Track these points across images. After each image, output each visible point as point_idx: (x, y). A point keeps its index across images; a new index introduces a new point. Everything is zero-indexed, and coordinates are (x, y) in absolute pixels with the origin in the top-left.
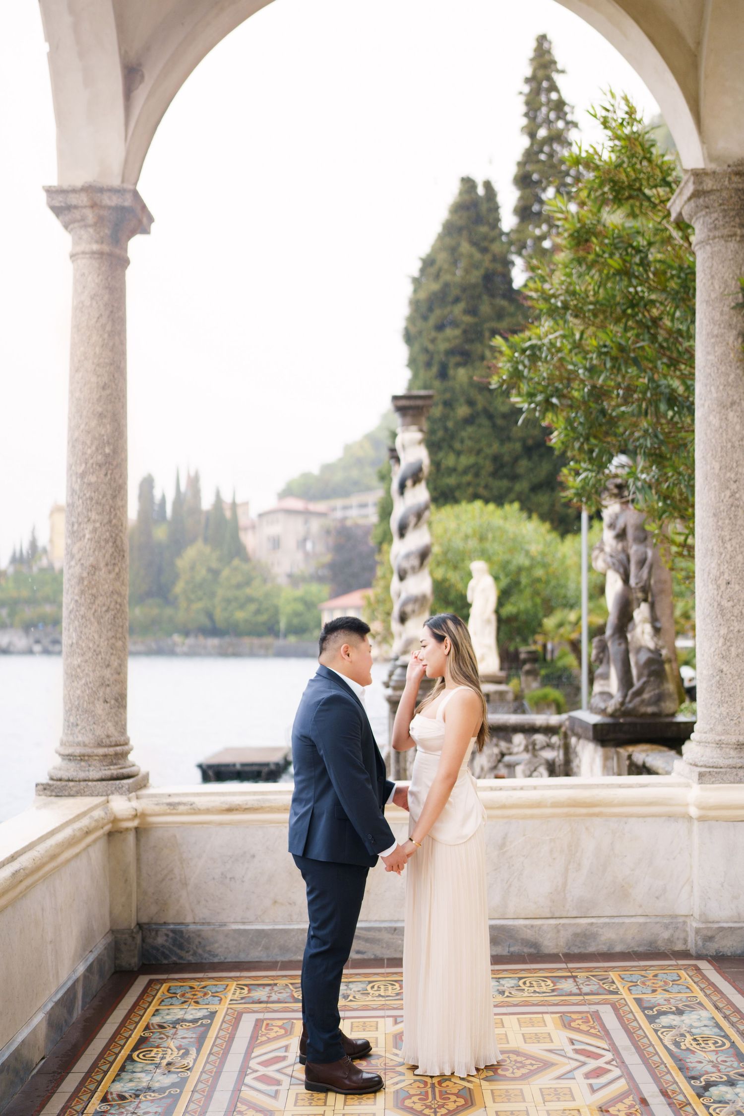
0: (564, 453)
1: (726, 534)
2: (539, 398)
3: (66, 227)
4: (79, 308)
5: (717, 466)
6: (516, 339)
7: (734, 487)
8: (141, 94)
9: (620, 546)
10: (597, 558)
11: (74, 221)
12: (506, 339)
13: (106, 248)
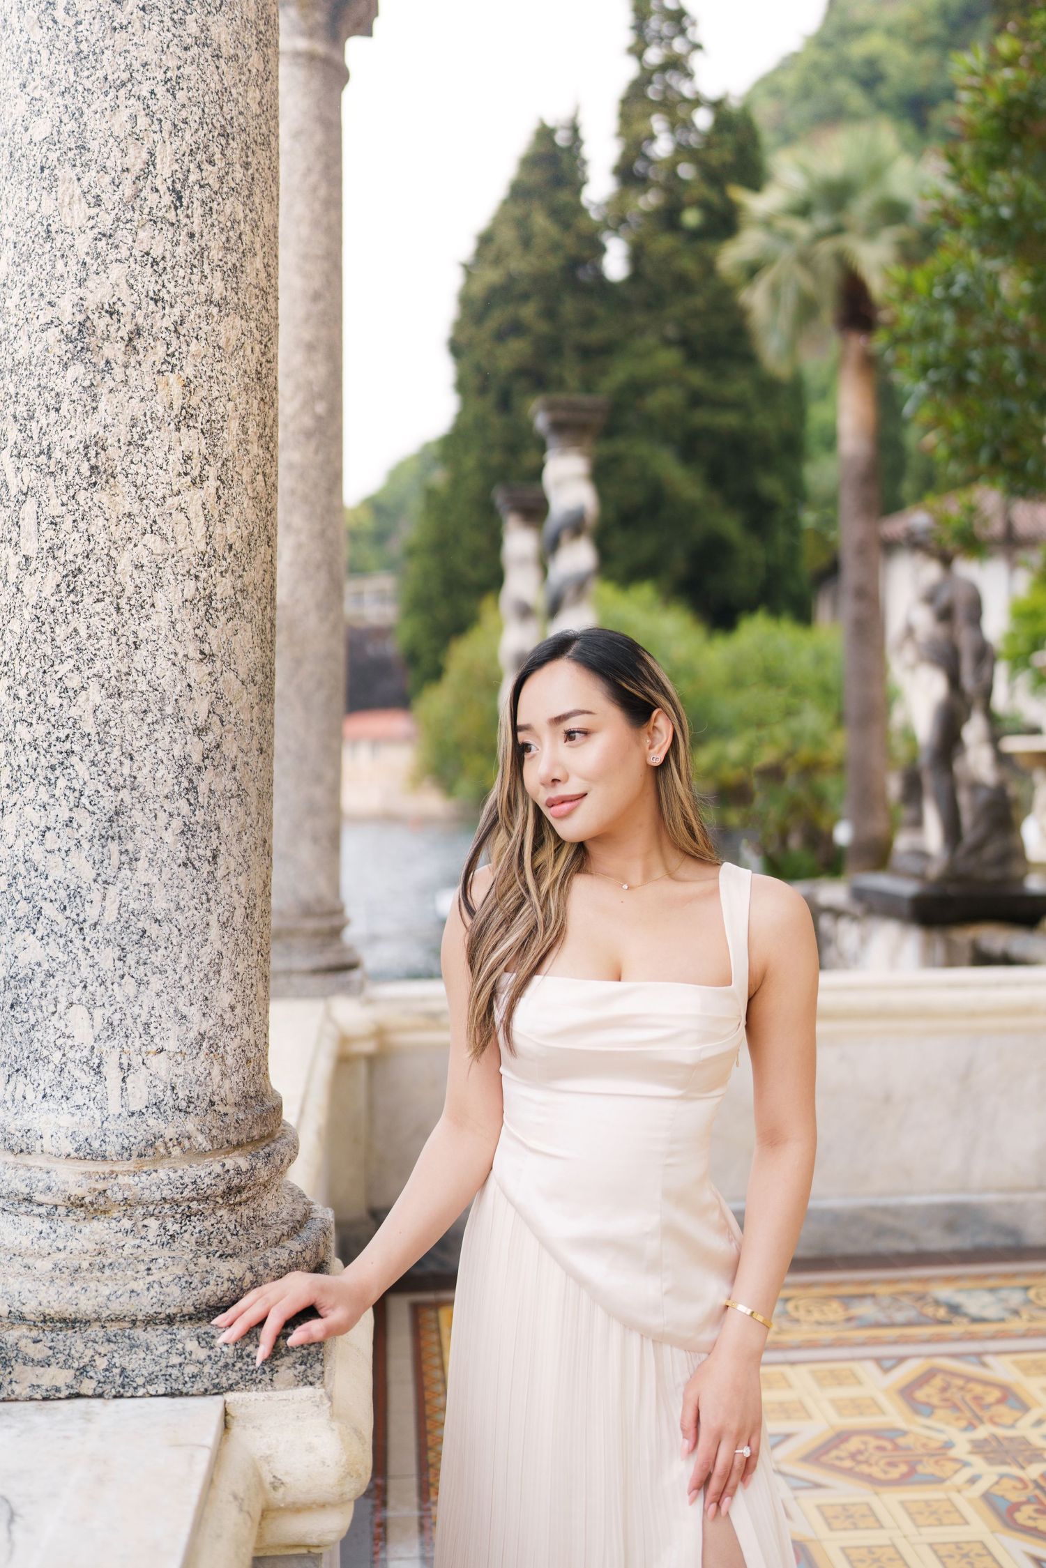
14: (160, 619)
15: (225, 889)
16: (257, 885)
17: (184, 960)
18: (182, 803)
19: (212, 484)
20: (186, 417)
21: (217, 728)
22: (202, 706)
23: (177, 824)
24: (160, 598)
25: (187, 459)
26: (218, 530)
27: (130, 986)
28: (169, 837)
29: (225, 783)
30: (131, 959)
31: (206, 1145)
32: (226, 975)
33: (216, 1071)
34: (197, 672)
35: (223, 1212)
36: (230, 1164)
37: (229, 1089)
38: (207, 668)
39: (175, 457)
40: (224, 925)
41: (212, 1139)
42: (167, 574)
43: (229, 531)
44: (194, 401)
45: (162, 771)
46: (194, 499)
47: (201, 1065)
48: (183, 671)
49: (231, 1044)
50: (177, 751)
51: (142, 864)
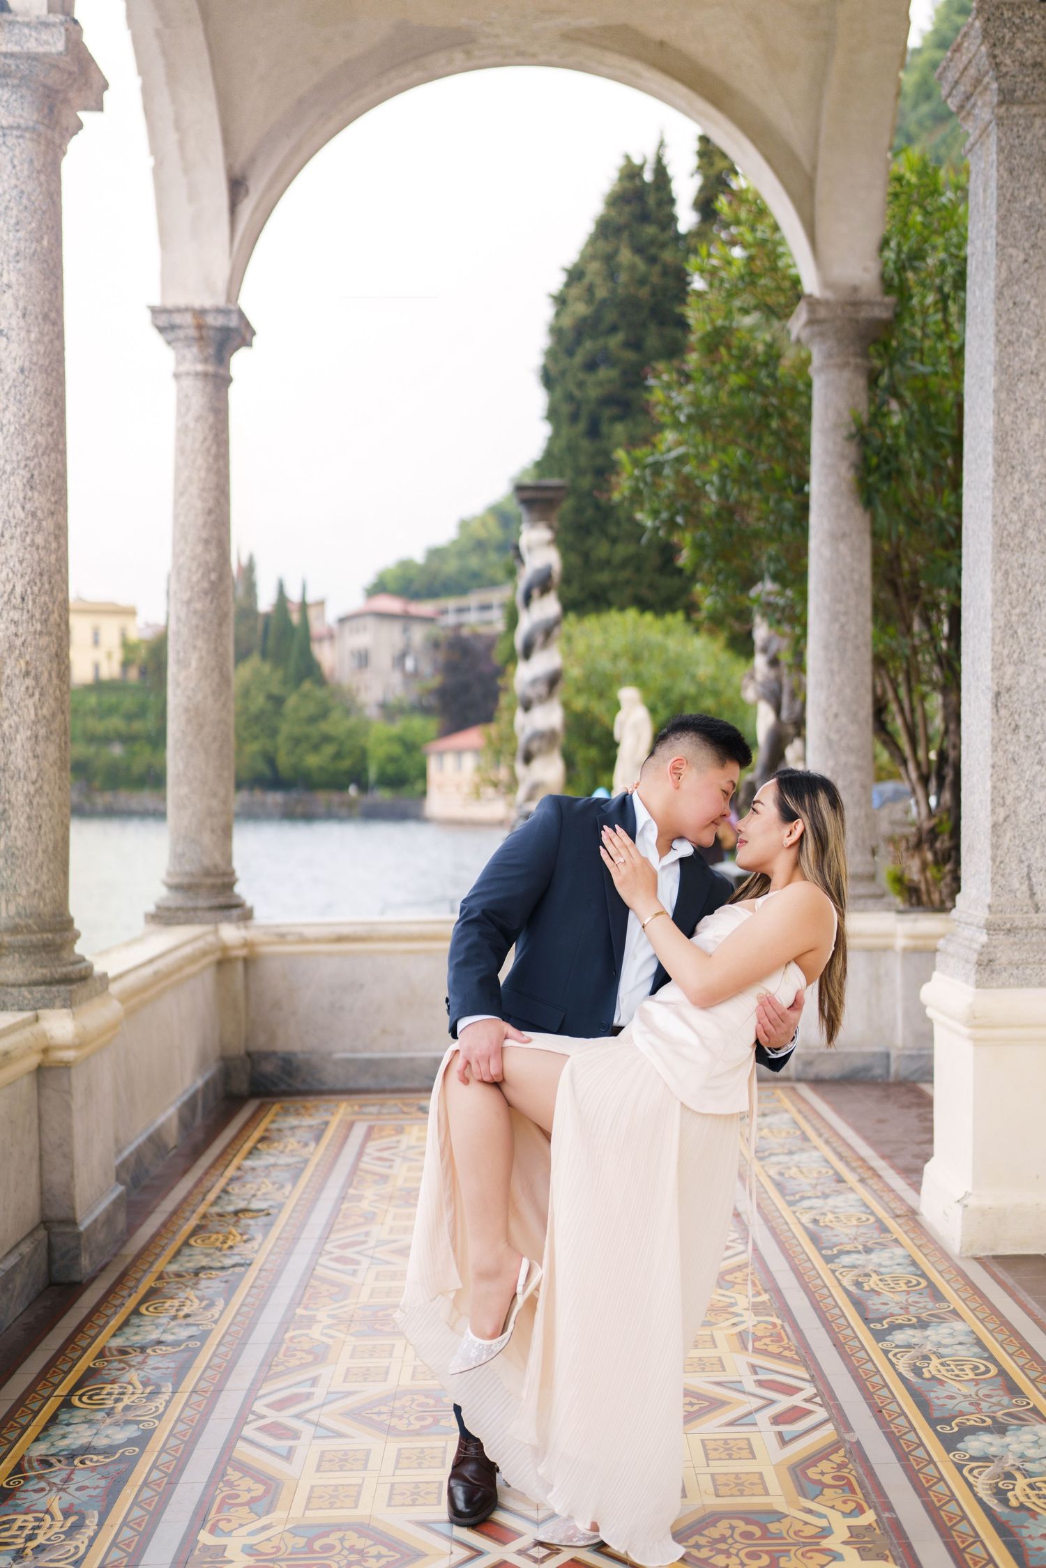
0: (694, 574)
1: (835, 667)
2: (665, 515)
3: (169, 343)
4: (182, 430)
5: (827, 598)
6: (639, 453)
7: (843, 619)
8: (247, 208)
9: (772, 674)
10: (746, 688)
11: (177, 340)
12: (628, 453)
13: (210, 368)
14: (18, 744)
15: (44, 839)
16: (59, 837)
17: (28, 863)
18: (28, 809)
19: (37, 696)
20: (27, 674)
21: (40, 780)
22: (34, 775)
23: (25, 816)
24: (18, 737)
25: (27, 688)
26: (40, 712)
27: (9, 872)
28: (22, 820)
29: (45, 801)
30: (9, 862)
31: (35, 928)
32: (45, 869)
33: (42, 905)
34: (32, 762)
35: (44, 954)
36: (45, 936)
37: (46, 910)
38: (36, 761)
39: (23, 689)
40: (44, 851)
41: (38, 926)
42: (21, 729)
43: (45, 711)
44: (30, 668)
45: (19, 797)
46: (30, 702)
47: (35, 901)
48: (27, 762)
49: (48, 895)
50: (25, 790)
51: (13, 828)
